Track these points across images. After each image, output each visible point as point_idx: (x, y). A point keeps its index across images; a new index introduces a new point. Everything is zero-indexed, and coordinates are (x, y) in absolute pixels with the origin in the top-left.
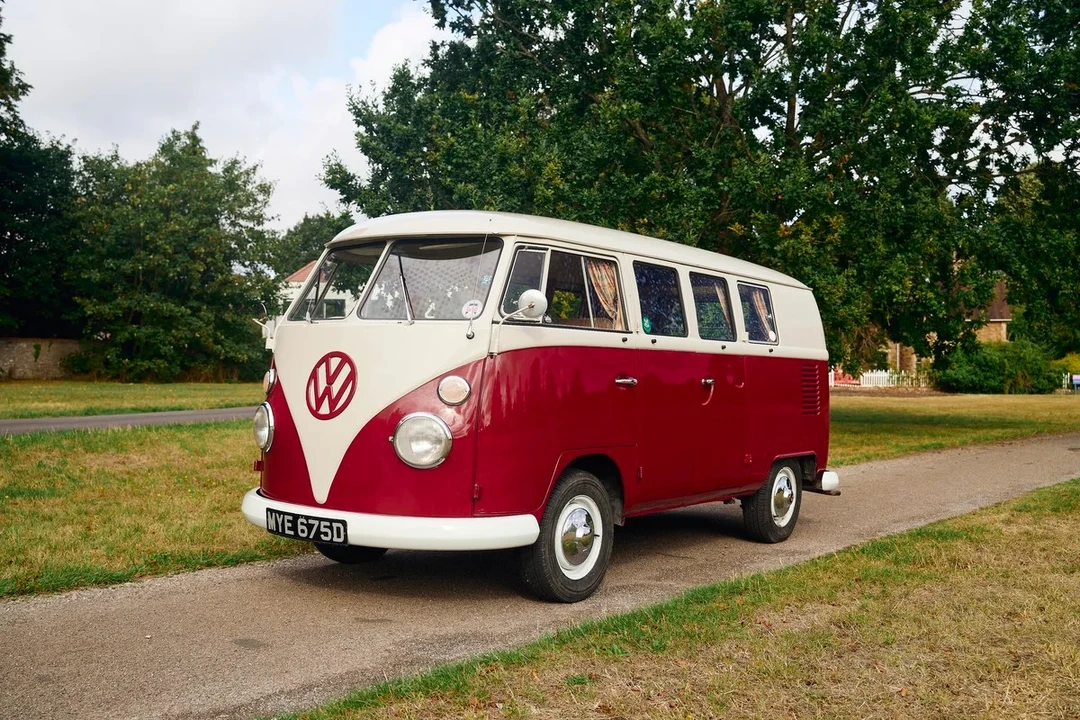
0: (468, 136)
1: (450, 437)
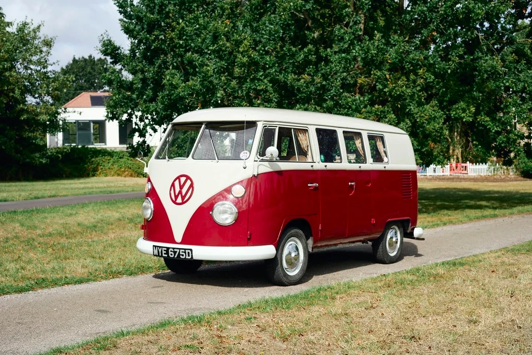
0: (193, 21)
1: (237, 211)
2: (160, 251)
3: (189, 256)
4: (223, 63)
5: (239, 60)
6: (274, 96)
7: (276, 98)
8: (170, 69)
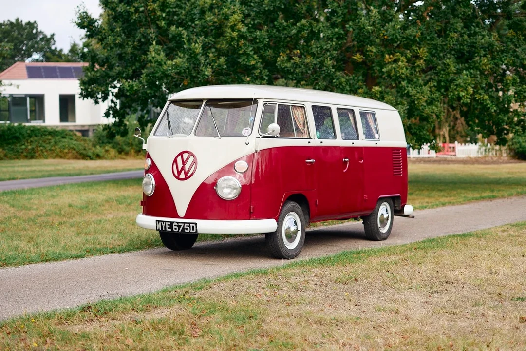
1: (241, 186)
2: (164, 225)
3: (193, 230)
4: (211, 39)
5: (228, 34)
6: (265, 73)
7: (266, 76)
8: (153, 44)
